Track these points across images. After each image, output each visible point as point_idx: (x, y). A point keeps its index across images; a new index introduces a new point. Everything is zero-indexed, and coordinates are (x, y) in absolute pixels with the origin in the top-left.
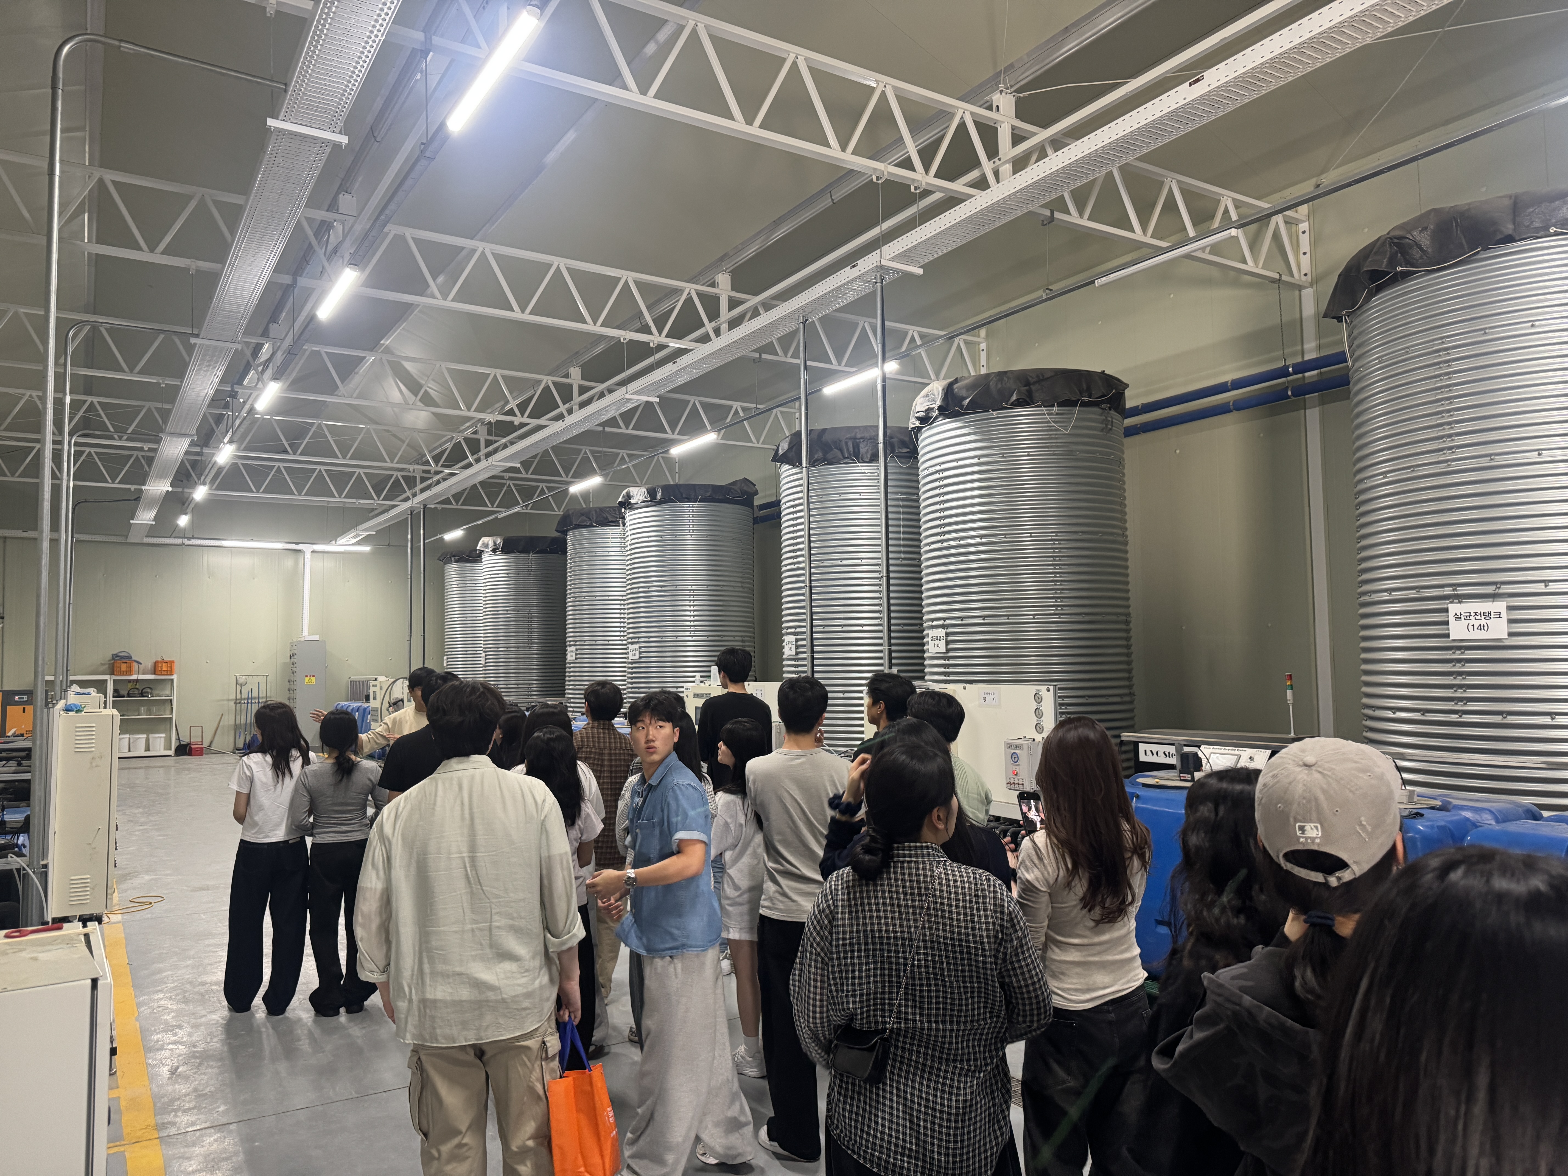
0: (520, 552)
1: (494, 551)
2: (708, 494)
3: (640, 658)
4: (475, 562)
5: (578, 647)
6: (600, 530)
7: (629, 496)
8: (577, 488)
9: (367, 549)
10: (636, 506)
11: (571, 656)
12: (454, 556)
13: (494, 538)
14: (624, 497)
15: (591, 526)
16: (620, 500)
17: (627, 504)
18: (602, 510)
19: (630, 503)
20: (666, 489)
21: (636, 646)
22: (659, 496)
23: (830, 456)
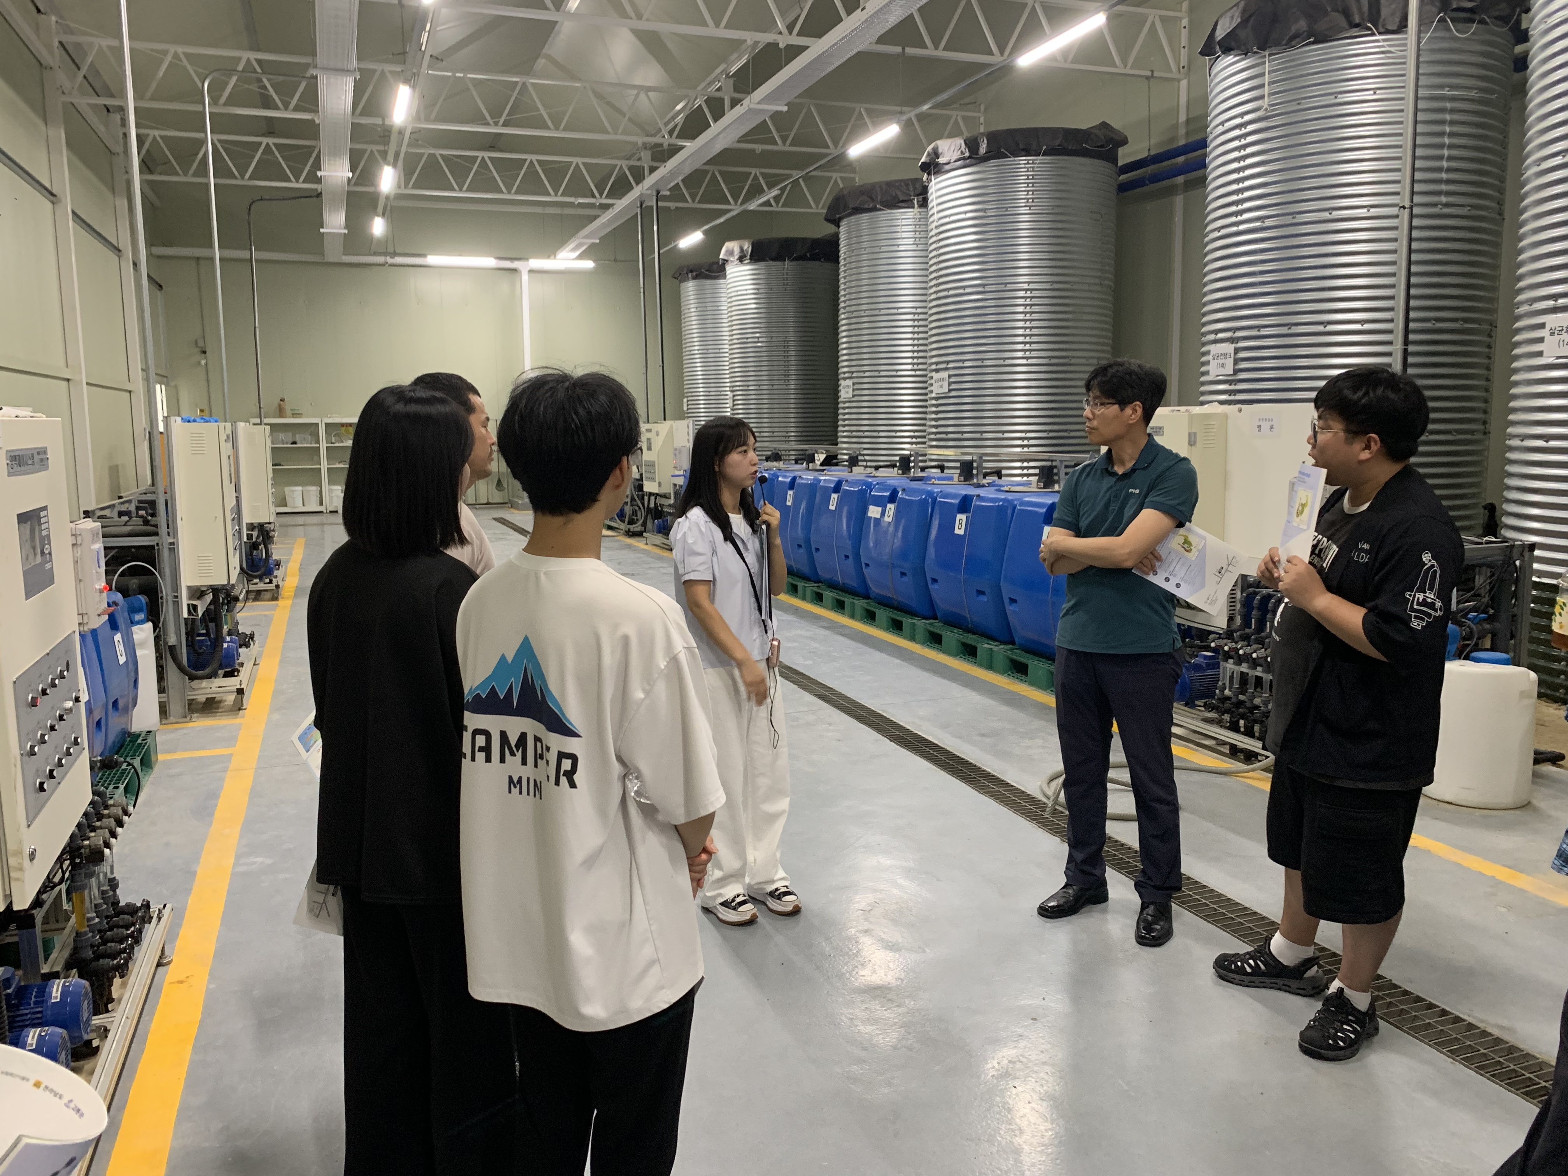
0: (774, 259)
1: (741, 259)
2: (1058, 142)
3: (950, 391)
4: (716, 278)
5: (856, 380)
6: (885, 214)
7: (936, 154)
8: (857, 150)
9: (589, 264)
10: (947, 167)
11: (846, 391)
12: (691, 271)
13: (741, 241)
14: (929, 154)
15: (875, 209)
16: (923, 160)
17: (933, 167)
18: (889, 184)
19: (937, 164)
20: (994, 138)
21: (945, 374)
22: (983, 149)
23: (1322, 26)
